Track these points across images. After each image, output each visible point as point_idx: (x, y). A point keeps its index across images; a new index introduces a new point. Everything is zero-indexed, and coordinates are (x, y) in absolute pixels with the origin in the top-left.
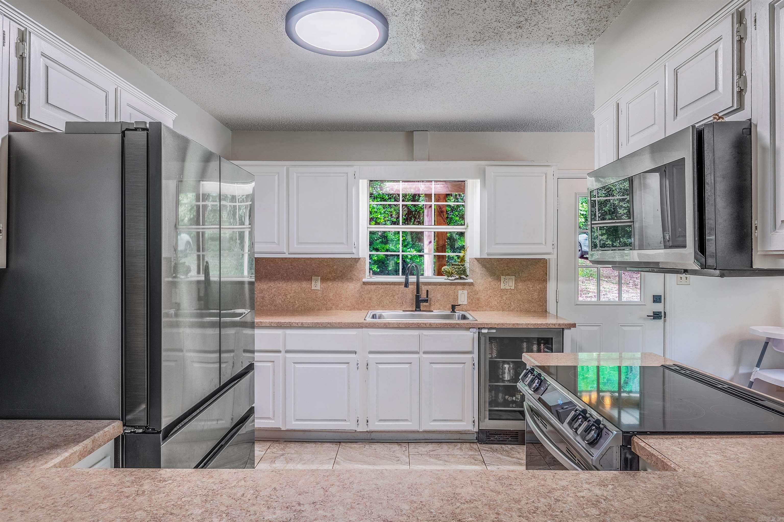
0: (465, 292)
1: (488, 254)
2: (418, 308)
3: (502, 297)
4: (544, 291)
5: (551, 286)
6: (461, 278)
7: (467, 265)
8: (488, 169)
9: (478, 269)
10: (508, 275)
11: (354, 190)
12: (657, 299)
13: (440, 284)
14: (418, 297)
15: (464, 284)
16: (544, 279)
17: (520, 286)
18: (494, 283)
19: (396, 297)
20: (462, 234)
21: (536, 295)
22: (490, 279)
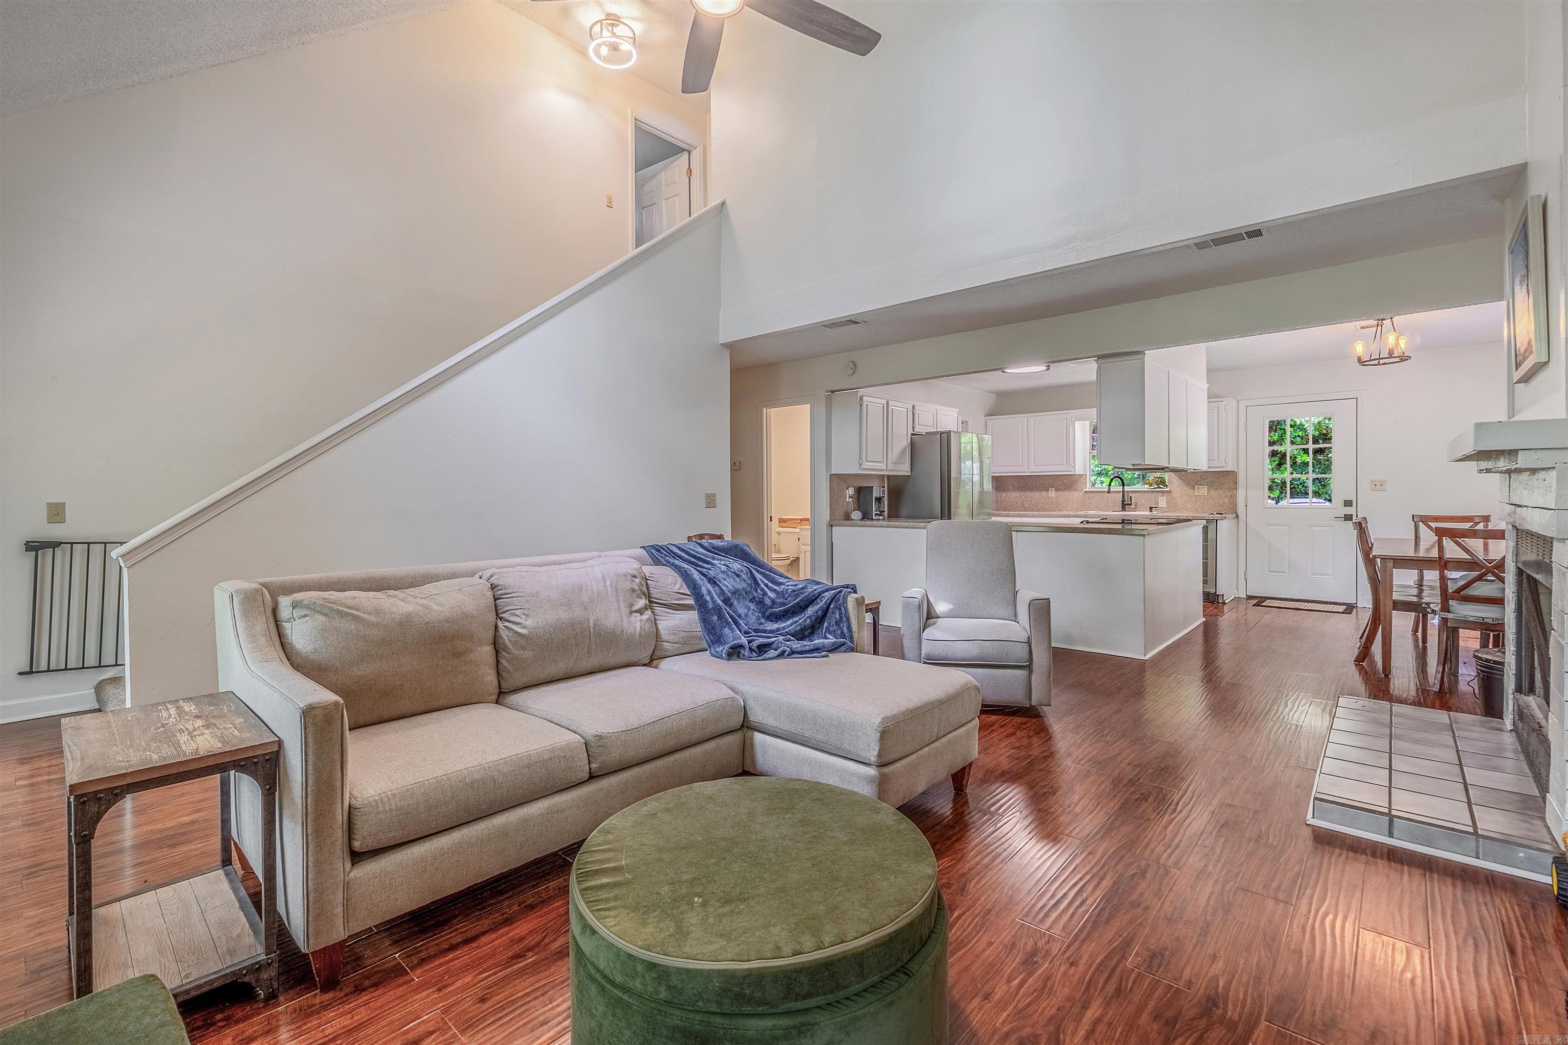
0: (1165, 498)
2: (1123, 509)
3: (1196, 502)
4: (1234, 498)
5: (1241, 493)
6: (1159, 488)
7: (1167, 478)
9: (1176, 480)
10: (1203, 485)
11: (1071, 429)
13: (1144, 492)
14: (1123, 501)
15: (1164, 492)
16: (1233, 487)
17: (1213, 493)
18: (1190, 491)
21: (1227, 501)
22: (1185, 488)
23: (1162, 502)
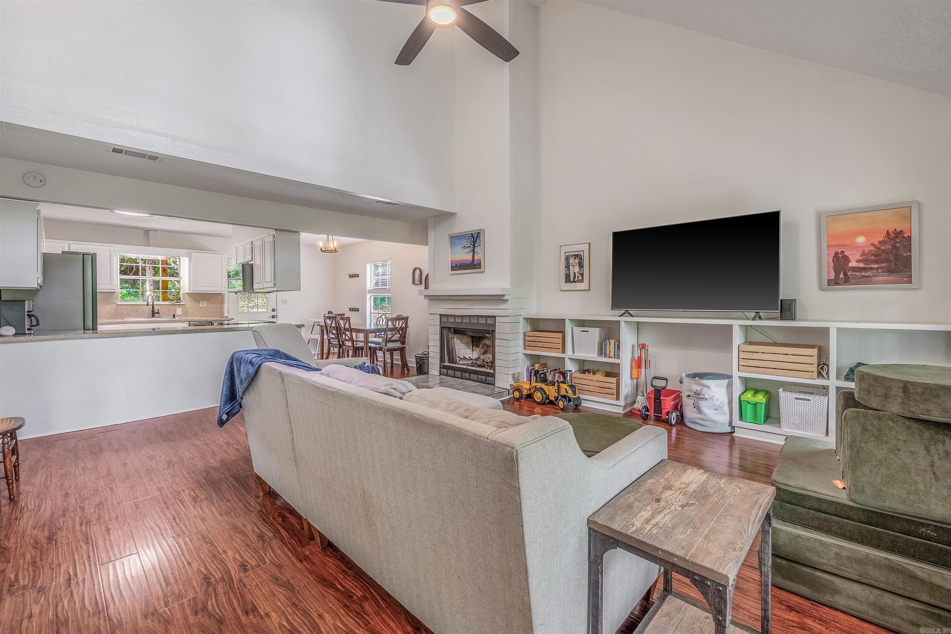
0: (181, 309)
1: (193, 291)
2: (153, 316)
4: (222, 308)
5: (226, 306)
6: (178, 302)
7: (181, 296)
8: (193, 254)
9: (187, 298)
10: (204, 301)
11: (115, 258)
12: (273, 310)
13: (166, 305)
14: (153, 311)
15: (180, 305)
16: (222, 302)
17: (210, 305)
18: (196, 304)
19: (139, 312)
20: (179, 282)
21: (218, 310)
22: (194, 303)
23: (179, 311)
